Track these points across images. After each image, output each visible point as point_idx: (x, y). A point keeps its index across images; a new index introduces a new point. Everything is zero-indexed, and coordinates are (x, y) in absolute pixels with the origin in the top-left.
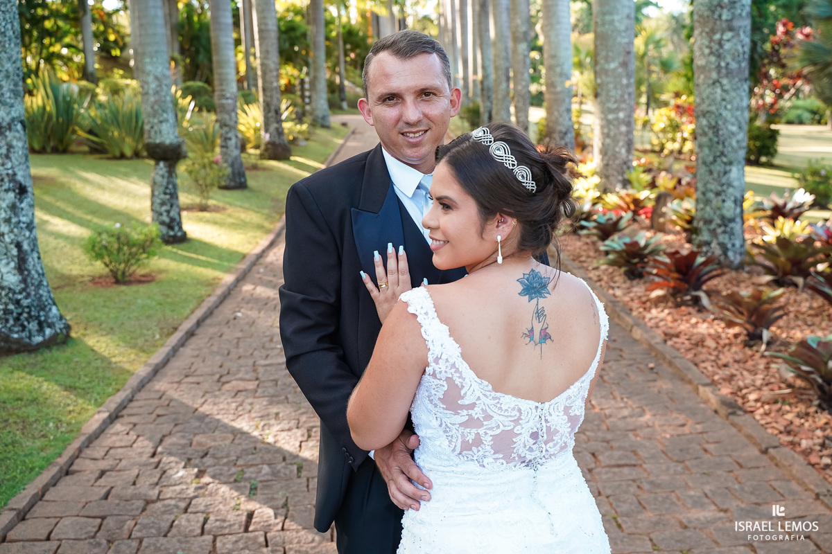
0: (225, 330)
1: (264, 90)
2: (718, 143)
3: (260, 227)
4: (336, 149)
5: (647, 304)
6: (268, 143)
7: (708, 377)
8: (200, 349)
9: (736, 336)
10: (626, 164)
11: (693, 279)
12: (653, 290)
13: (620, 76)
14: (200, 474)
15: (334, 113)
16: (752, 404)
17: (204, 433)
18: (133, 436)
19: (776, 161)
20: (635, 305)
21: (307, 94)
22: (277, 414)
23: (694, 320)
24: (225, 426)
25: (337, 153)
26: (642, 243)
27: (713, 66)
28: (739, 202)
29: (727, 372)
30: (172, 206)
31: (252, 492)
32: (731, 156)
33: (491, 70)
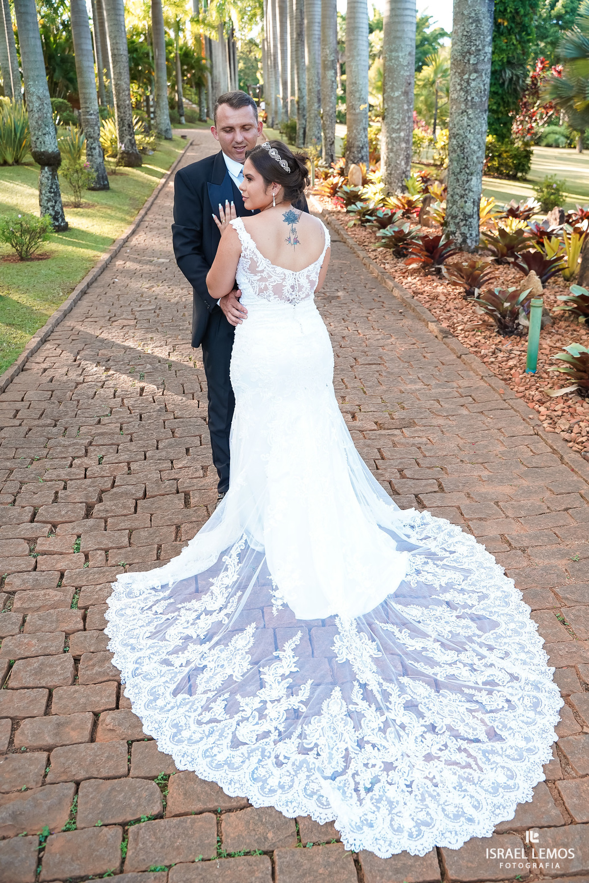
0: (108, 290)
1: (118, 107)
2: (463, 158)
3: (123, 220)
4: (179, 159)
5: (405, 273)
6: (123, 152)
7: (436, 317)
8: (92, 302)
9: (459, 293)
10: (405, 174)
11: (437, 256)
12: (410, 264)
13: (402, 103)
14: (107, 370)
15: (175, 127)
16: (459, 332)
17: (105, 348)
18: (59, 351)
19: (529, 177)
20: (397, 275)
21: (152, 110)
22: (152, 338)
23: (435, 284)
24: (119, 345)
25: (179, 161)
26: (406, 231)
27: (463, 99)
28: (477, 203)
29: (448, 314)
30: (56, 202)
31: (142, 378)
32: (472, 168)
33: (305, 92)
